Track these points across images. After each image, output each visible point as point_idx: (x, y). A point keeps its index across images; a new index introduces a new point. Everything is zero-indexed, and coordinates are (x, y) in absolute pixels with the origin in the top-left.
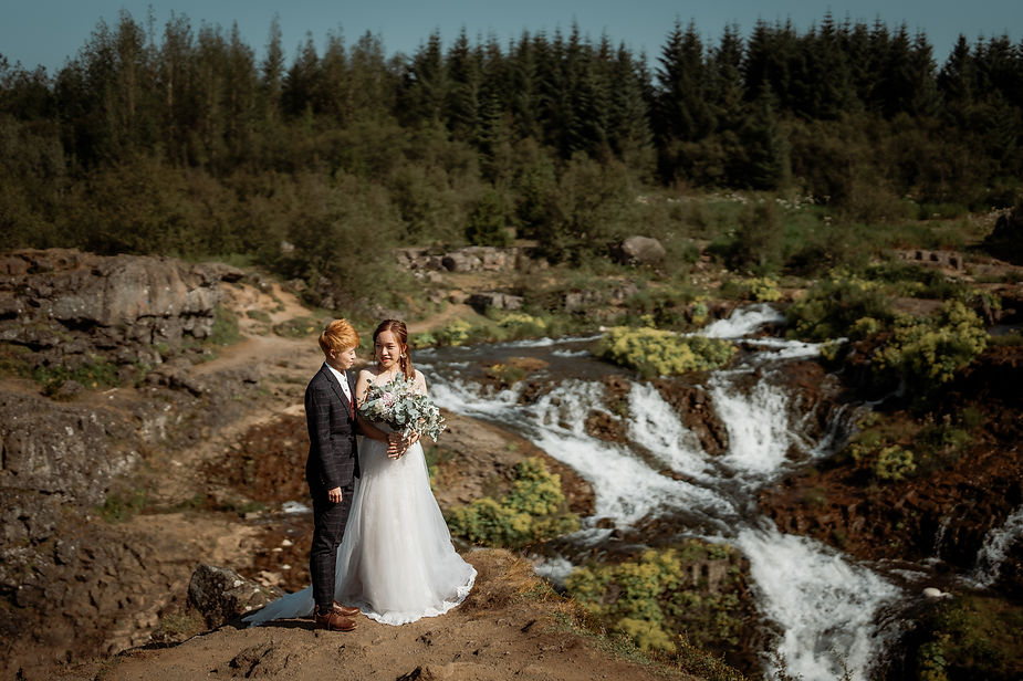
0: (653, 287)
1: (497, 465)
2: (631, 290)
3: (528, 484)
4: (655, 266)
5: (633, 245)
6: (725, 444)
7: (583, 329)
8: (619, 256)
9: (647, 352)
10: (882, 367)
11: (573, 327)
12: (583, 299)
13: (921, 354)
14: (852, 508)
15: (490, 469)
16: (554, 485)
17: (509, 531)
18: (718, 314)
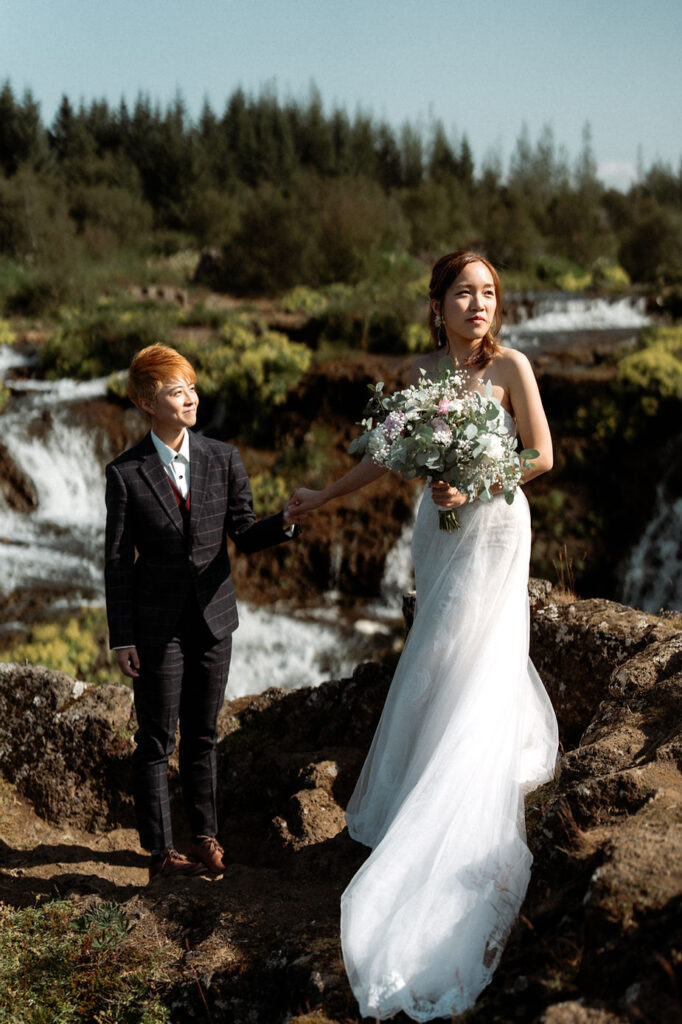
6: (34, 500)
13: (248, 376)
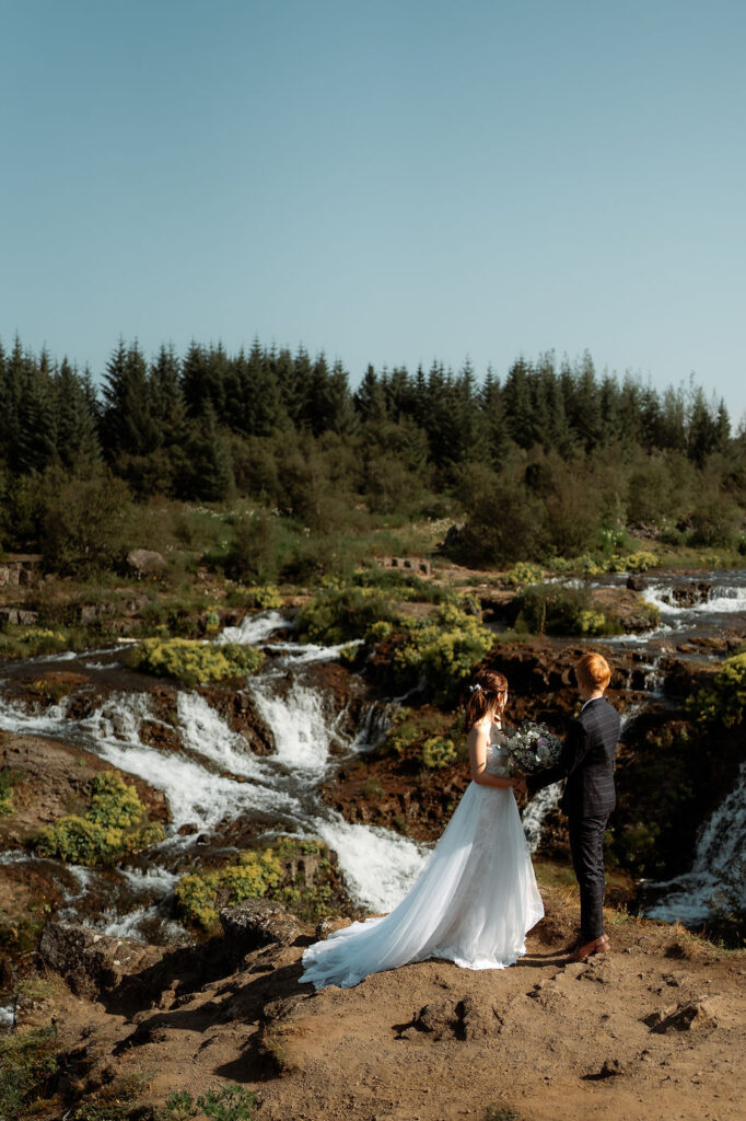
0: (163, 597)
1: (71, 781)
2: (142, 602)
3: (110, 798)
4: (160, 577)
5: (137, 557)
6: (272, 744)
7: (102, 640)
8: (124, 569)
9: (185, 662)
10: (403, 666)
11: (93, 640)
12: (97, 612)
14: (407, 796)
15: (65, 786)
16: (132, 796)
17: (103, 846)
18: (229, 621)
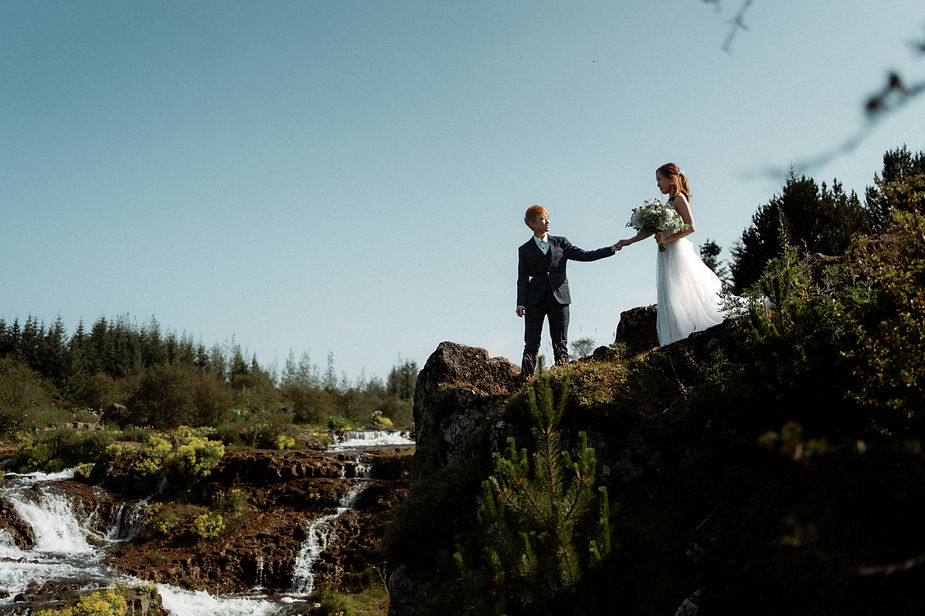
6: (33, 540)
13: (186, 459)
